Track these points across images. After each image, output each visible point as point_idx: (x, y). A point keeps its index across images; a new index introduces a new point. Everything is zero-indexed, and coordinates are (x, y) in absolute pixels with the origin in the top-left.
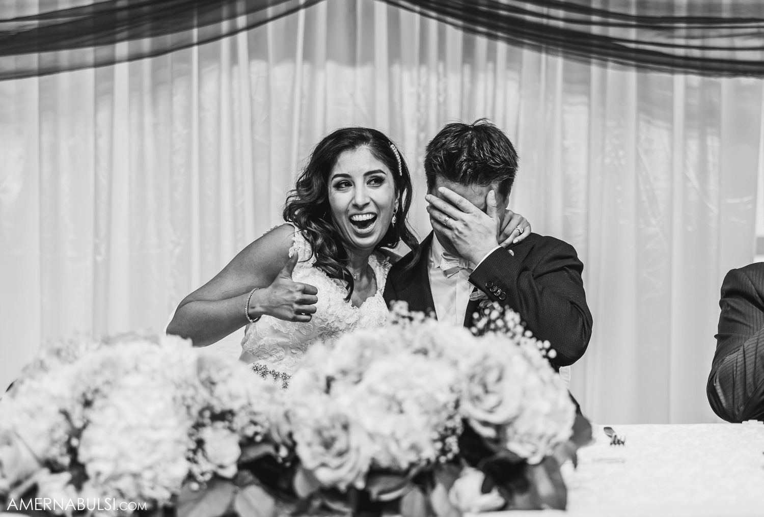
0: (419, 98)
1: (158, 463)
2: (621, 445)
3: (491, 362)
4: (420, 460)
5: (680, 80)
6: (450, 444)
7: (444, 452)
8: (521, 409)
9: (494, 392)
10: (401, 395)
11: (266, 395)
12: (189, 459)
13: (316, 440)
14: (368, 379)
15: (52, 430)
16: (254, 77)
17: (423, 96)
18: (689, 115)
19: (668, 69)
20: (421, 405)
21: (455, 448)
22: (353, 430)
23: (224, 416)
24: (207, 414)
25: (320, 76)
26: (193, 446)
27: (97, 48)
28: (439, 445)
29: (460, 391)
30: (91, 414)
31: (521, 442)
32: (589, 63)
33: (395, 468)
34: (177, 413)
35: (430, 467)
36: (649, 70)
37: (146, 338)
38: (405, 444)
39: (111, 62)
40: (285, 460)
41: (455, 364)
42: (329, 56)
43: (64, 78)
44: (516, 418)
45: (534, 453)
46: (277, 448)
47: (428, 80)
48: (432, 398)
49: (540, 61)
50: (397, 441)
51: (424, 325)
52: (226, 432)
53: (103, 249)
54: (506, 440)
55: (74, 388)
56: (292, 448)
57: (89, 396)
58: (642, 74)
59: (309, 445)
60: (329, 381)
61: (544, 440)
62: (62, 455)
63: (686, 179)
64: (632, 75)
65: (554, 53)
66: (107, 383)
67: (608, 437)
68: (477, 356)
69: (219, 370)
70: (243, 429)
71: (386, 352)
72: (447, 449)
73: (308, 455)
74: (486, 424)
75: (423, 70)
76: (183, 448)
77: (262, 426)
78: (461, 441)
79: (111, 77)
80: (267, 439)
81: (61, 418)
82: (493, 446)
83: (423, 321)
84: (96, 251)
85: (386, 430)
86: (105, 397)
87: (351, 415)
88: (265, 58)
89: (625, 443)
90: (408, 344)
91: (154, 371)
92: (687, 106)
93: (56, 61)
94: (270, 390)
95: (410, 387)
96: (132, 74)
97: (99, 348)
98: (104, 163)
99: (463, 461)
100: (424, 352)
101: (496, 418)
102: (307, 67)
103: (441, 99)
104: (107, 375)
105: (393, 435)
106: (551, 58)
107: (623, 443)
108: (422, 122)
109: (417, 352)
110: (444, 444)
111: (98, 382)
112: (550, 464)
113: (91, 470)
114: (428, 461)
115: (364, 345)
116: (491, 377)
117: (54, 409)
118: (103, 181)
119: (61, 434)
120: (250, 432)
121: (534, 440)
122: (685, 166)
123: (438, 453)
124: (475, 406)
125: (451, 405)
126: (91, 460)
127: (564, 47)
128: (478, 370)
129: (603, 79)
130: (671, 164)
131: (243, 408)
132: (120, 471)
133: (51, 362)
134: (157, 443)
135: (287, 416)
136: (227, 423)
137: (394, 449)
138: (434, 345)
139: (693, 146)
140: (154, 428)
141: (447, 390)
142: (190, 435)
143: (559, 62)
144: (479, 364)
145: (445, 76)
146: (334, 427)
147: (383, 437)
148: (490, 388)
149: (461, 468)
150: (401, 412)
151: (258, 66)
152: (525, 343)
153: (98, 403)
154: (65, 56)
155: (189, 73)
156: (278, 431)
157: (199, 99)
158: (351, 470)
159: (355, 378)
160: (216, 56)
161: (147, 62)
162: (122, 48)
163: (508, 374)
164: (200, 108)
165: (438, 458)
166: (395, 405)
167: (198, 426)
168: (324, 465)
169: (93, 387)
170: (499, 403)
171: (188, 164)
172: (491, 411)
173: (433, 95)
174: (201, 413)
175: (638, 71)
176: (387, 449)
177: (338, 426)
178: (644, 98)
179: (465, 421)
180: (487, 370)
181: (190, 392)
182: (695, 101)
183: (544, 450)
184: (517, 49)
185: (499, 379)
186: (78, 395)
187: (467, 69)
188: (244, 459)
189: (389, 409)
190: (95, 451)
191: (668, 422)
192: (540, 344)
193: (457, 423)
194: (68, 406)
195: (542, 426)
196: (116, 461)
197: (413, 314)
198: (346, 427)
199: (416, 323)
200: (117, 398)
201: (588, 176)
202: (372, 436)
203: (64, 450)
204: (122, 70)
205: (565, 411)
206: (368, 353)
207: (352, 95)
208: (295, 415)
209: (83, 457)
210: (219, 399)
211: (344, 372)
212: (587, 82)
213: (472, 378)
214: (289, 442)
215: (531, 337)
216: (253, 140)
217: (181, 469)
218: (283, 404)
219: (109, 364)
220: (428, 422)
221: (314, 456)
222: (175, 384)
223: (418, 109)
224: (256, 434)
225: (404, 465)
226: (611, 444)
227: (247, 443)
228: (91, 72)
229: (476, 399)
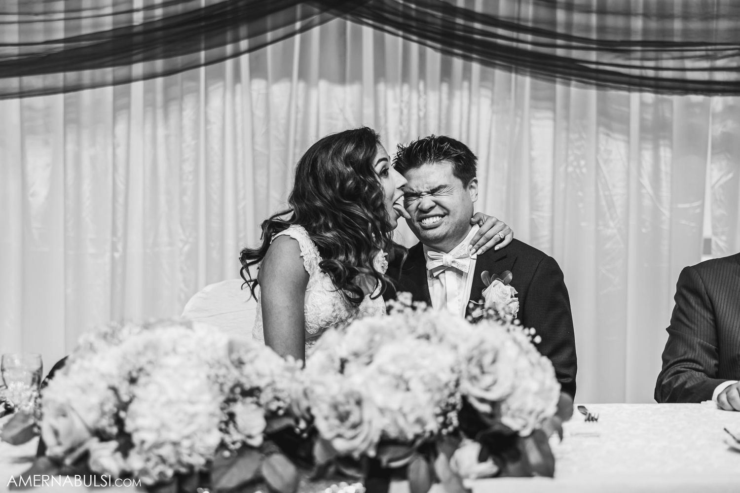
0: (401, 112)
1: (194, 433)
2: (595, 421)
3: (487, 346)
4: (424, 432)
5: (635, 97)
6: (451, 419)
7: (445, 425)
8: (514, 388)
9: (489, 373)
10: (408, 374)
11: (288, 375)
12: (221, 430)
13: (333, 414)
14: (379, 360)
15: (102, 404)
16: (255, 94)
17: (405, 111)
18: (643, 129)
19: (625, 88)
20: (425, 384)
21: (455, 422)
22: (365, 405)
23: (252, 392)
24: (238, 390)
25: (314, 93)
26: (225, 418)
27: (116, 68)
28: (441, 419)
29: (460, 372)
30: (137, 390)
31: (513, 416)
32: (555, 82)
33: (402, 439)
34: (211, 389)
35: (432, 439)
36: (609, 89)
37: (181, 324)
38: (412, 418)
39: (129, 80)
40: (302, 431)
41: (455, 347)
42: (321, 76)
43: (86, 95)
44: (509, 395)
45: (524, 427)
46: (297, 421)
47: (410, 97)
48: (435, 377)
49: (510, 80)
50: (405, 416)
51: (426, 313)
52: (254, 406)
53: (120, 247)
54: (500, 415)
55: (120, 367)
56: (311, 420)
57: (134, 374)
58: (601, 92)
59: (326, 418)
60: (343, 363)
61: (534, 415)
62: (110, 426)
63: (640, 186)
64: (592, 93)
65: (523, 73)
66: (150, 362)
67: (581, 414)
68: (474, 341)
69: (248, 351)
70: (267, 404)
71: (393, 337)
72: (448, 422)
73: (325, 427)
74: (482, 400)
75: (406, 87)
76: (216, 420)
77: (284, 402)
78: (460, 416)
79: (128, 94)
80: (288, 413)
81: (110, 393)
82: (488, 421)
83: (425, 310)
84: (114, 249)
85: (395, 406)
86: (148, 375)
87: (364, 392)
88: (266, 78)
89: (598, 420)
90: (413, 330)
91: (190, 353)
92: (642, 120)
93: (80, 79)
94: (291, 370)
95: (415, 367)
96: (146, 91)
97: (140, 333)
98: (121, 170)
99: (462, 433)
100: (427, 337)
101: (492, 396)
102: (302, 85)
103: (422, 114)
104: (150, 355)
105: (400, 409)
106: (520, 77)
107: (596, 420)
108: (404, 135)
109: (419, 337)
110: (446, 418)
111: (142, 361)
112: (539, 437)
113: (136, 438)
114: (432, 433)
115: (373, 331)
116: (487, 360)
117: (103, 385)
118: (121, 186)
119: (110, 406)
120: (274, 406)
121: (524, 415)
122: (640, 174)
123: (439, 426)
124: (473, 385)
125: (452, 385)
126: (137, 430)
127: (531, 67)
128: (476, 353)
129: (567, 96)
130: (628, 173)
131: (268, 385)
132: (162, 439)
133: (100, 344)
134: (194, 416)
135: (305, 394)
136: (255, 399)
137: (401, 422)
138: (436, 331)
139: (647, 156)
140: (192, 403)
141: (448, 371)
142: (222, 409)
143: (527, 81)
144: (475, 348)
145: (425, 93)
146: (348, 403)
147: (391, 411)
148: (486, 369)
149: (460, 440)
150: (408, 389)
151: (259, 85)
152: (514, 330)
153: (142, 380)
154: (87, 75)
155: (197, 90)
156: (298, 405)
157: (206, 113)
158: (364, 440)
159: (367, 360)
160: (221, 76)
161: (160, 81)
162: (138, 69)
163: (502, 356)
164: (207, 121)
165: (440, 431)
166: (402, 383)
167: (230, 401)
168: (339, 436)
169: (138, 366)
170: (495, 383)
171: (196, 171)
172: (487, 389)
173: (414, 111)
174: (232, 390)
175: (598, 89)
176: (395, 422)
177: (352, 401)
178: (603, 113)
179: (464, 398)
180: (483, 353)
181: (223, 371)
182: (649, 117)
183: (533, 423)
184: (489, 69)
185: (494, 361)
186: (125, 373)
187: (445, 87)
188: (269, 430)
189: (397, 387)
190: (140, 422)
191: (624, 402)
192: (527, 331)
193: (457, 399)
194: (116, 383)
195: (531, 403)
196: (158, 431)
197: (416, 304)
198: (359, 403)
199: (419, 311)
200: (158, 376)
201: (553, 183)
202: (382, 411)
203: (112, 421)
204: (137, 88)
205: (551, 390)
206: (377, 338)
207: (342, 110)
208: (312, 392)
209: (129, 427)
210: (247, 377)
211: (356, 355)
212: (553, 99)
213: (470, 360)
214: (307, 416)
215: (519, 325)
216: (253, 150)
217: (214, 438)
218: (302, 383)
219: (151, 346)
220: (432, 399)
221: (331, 429)
222: (208, 363)
223: (401, 123)
224: (279, 408)
225: (410, 436)
226: (586, 421)
227: (271, 416)
228: (110, 89)
229: (473, 379)
